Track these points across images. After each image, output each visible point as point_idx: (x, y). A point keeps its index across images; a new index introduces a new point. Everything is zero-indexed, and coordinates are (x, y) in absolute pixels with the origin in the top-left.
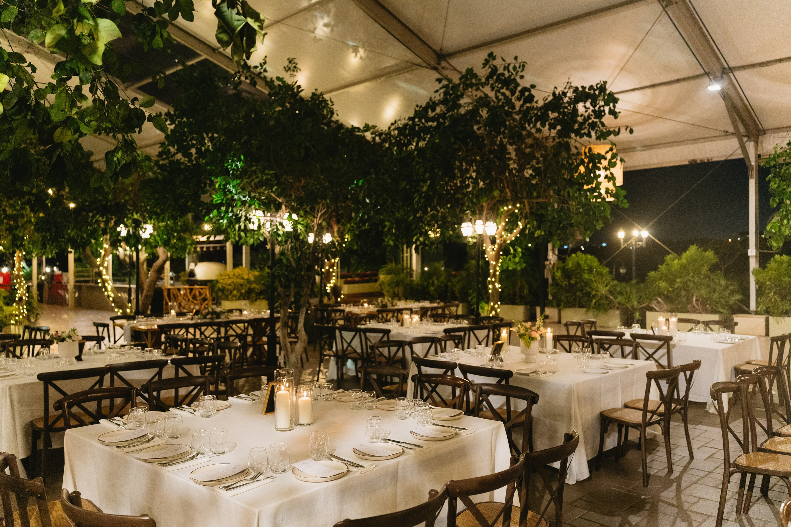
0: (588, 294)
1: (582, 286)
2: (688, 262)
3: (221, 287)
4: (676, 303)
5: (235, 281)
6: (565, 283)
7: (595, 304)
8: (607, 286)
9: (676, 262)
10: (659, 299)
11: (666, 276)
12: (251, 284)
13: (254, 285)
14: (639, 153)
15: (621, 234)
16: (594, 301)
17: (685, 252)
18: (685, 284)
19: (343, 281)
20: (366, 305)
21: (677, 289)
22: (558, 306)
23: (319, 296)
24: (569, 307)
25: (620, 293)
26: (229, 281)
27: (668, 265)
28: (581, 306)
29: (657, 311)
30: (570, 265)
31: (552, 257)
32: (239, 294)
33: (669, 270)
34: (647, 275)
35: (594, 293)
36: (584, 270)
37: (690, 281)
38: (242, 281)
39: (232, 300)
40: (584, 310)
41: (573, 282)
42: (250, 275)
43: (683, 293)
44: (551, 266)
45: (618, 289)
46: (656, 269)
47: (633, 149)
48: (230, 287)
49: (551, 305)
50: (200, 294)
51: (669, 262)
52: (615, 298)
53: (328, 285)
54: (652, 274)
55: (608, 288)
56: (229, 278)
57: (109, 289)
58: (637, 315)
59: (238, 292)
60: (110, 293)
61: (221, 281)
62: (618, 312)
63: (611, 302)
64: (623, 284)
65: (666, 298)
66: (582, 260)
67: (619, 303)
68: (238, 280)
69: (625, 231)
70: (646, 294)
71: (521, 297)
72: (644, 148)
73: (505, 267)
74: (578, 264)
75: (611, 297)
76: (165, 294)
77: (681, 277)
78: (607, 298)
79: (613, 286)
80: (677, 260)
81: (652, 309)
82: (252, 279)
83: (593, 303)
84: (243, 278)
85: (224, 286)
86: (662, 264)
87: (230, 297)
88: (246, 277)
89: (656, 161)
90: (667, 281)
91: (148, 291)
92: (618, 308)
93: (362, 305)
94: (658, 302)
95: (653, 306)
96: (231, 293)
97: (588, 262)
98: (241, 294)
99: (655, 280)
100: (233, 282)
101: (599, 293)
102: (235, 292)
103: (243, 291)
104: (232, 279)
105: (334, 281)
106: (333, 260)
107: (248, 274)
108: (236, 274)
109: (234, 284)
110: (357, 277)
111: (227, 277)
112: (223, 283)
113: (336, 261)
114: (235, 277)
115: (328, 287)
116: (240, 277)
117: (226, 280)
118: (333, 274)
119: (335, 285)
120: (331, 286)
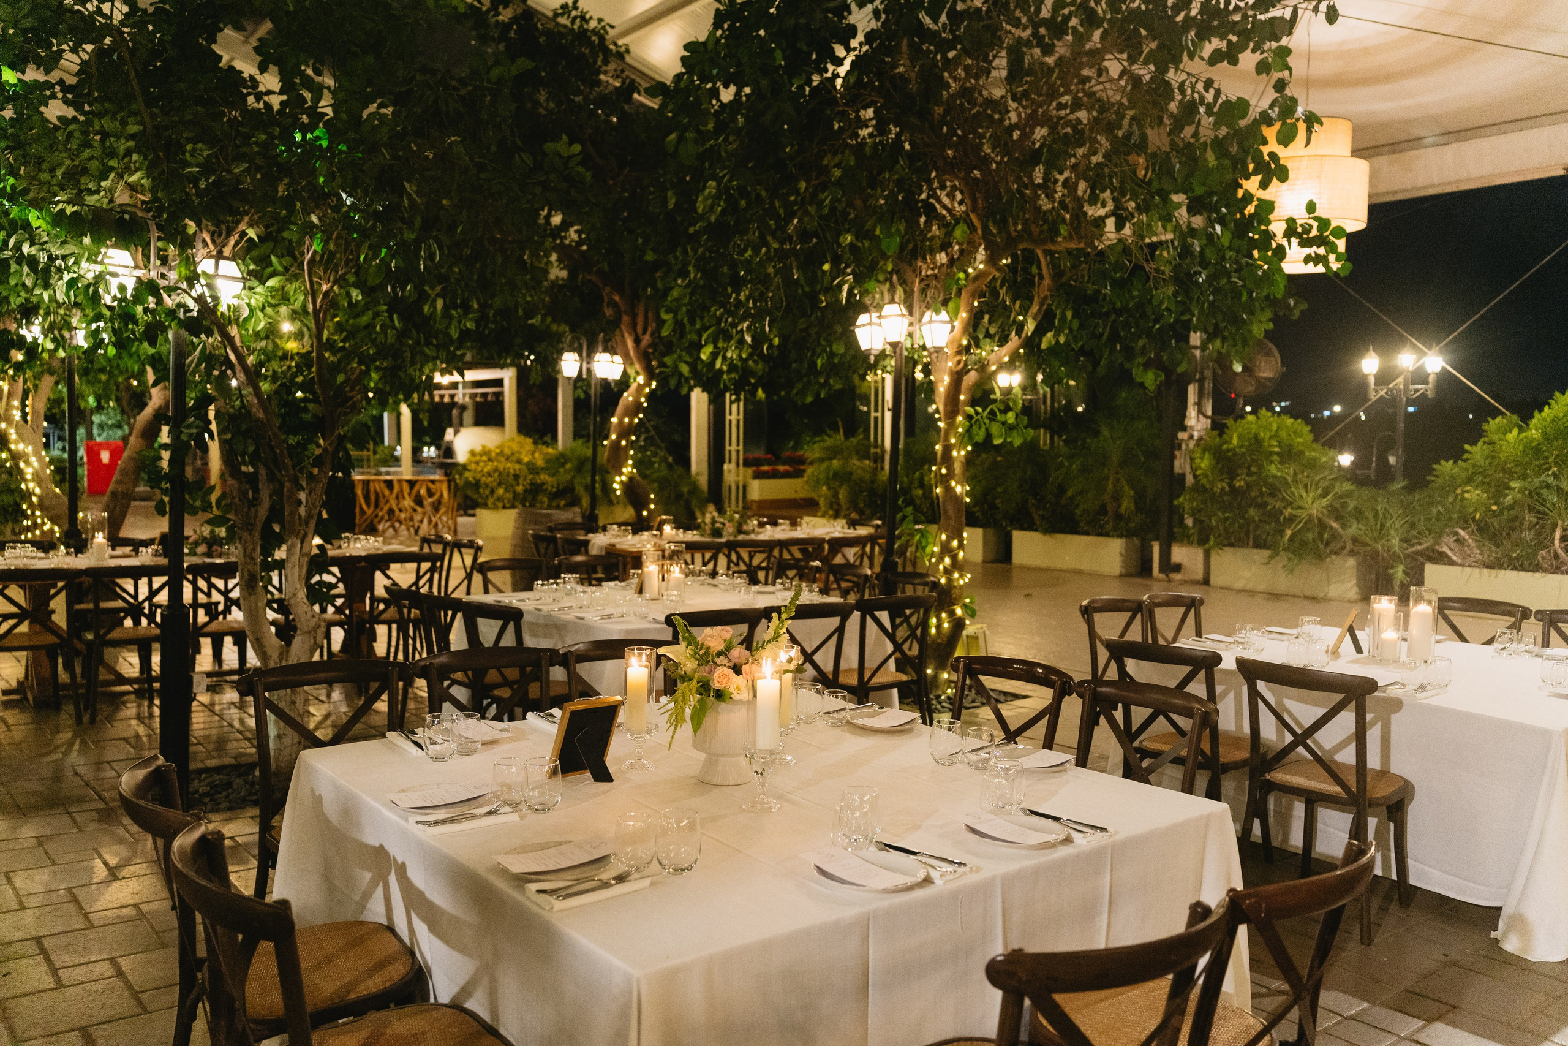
0: (1275, 514)
1: (1262, 494)
2: (1547, 437)
4: (1507, 545)
5: (501, 467)
6: (1221, 486)
7: (1291, 539)
8: (1324, 494)
9: (1513, 435)
10: (1462, 532)
11: (1483, 474)
12: (538, 474)
13: (544, 477)
14: (1431, 150)
15: (1369, 364)
16: (1289, 532)
17: (1541, 410)
18: (1534, 494)
19: (750, 471)
20: (667, 529)
21: (1511, 507)
22: (1203, 541)
23: (585, 501)
24: (1231, 545)
25: (1359, 515)
26: (489, 467)
27: (1491, 443)
28: (1259, 545)
29: (1452, 563)
30: (1235, 441)
31: (1196, 422)
32: (509, 495)
33: (1492, 457)
34: (1431, 471)
35: (1288, 512)
36: (1272, 453)
37: (1548, 486)
38: (517, 466)
39: (496, 508)
40: (1267, 553)
41: (1239, 483)
42: (537, 455)
43: (1529, 518)
44: (1192, 444)
45: (1352, 505)
46: (1457, 455)
47: (1414, 142)
48: (489, 480)
49: (1185, 539)
50: (430, 494)
51: (1495, 438)
52: (1344, 526)
53: (617, 479)
54: (1446, 467)
55: (1325, 502)
56: (490, 460)
57: (29, 477)
58: (1399, 572)
59: (506, 490)
60: (31, 485)
61: (473, 466)
62: (1351, 562)
63: (1335, 536)
64: (1366, 493)
65: (1480, 530)
66: (1267, 428)
67: (1355, 540)
68: (509, 465)
69: (1380, 354)
70: (1428, 520)
71: (1119, 517)
72: (1445, 139)
73: (980, 436)
74: (1257, 440)
75: (1335, 525)
76: (359, 492)
77: (1523, 477)
78: (1323, 526)
79: (1341, 497)
80: (1515, 431)
81: (1440, 558)
82: (540, 463)
83: (1287, 537)
84: (519, 462)
85: (478, 476)
86: (1474, 443)
87: (490, 501)
88: (526, 459)
89: (1475, 173)
90: (1485, 485)
91: (118, 482)
92: (1352, 553)
93: (660, 528)
94: (1459, 541)
95: (1445, 549)
96: (492, 492)
97: (1283, 434)
98: (515, 494)
99: (1454, 483)
100: (496, 470)
101: (1303, 514)
102: (501, 491)
103: (520, 489)
104: (495, 464)
105: (630, 469)
106: (627, 420)
107: (533, 454)
108: (507, 451)
109: (500, 474)
110: (784, 464)
111: (485, 458)
112: (475, 471)
113: (636, 420)
114: (502, 459)
115: (617, 484)
116: (514, 458)
117: (481, 464)
118: (627, 453)
119: (631, 479)
120: (622, 482)
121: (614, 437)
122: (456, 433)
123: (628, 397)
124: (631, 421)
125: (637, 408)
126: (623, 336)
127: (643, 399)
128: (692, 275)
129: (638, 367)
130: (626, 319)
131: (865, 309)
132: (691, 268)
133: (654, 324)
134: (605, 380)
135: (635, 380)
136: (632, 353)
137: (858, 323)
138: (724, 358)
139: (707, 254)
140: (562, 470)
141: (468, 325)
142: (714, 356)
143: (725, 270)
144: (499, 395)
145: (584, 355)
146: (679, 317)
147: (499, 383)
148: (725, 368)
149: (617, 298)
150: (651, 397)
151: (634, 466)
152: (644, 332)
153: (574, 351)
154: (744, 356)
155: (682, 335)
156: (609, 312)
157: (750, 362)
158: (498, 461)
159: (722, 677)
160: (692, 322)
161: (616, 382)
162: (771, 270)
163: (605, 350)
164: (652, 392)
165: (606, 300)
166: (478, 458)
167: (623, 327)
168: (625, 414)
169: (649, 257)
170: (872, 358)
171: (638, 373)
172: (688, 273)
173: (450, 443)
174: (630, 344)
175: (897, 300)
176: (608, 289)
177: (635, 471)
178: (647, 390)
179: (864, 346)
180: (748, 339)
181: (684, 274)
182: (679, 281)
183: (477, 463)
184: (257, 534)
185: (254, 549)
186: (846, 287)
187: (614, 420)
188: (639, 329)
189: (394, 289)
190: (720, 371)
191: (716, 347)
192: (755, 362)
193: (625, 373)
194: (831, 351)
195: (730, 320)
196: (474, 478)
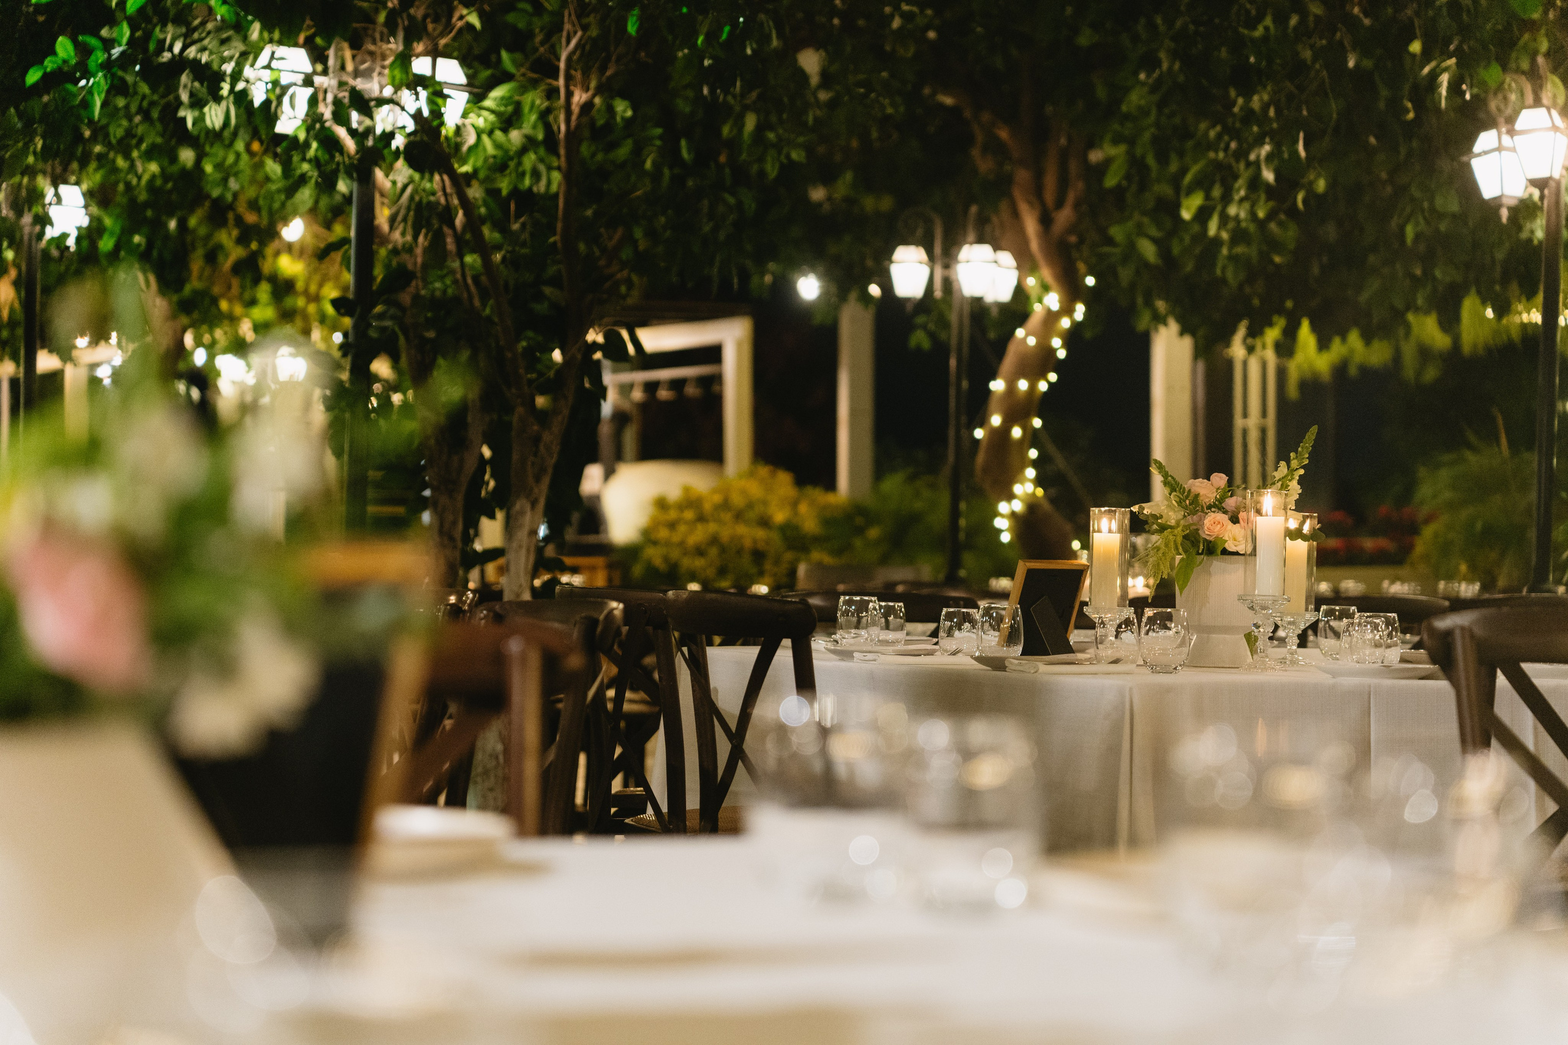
3: (658, 562)
5: (725, 534)
26: (698, 535)
38: (760, 534)
42: (803, 508)
48: (699, 563)
56: (701, 518)
68: (742, 530)
82: (810, 524)
84: (764, 522)
85: (675, 554)
88: (780, 517)
100: (714, 540)
104: (712, 527)
105: (1029, 488)
106: (1023, 385)
107: (795, 504)
108: (737, 500)
109: (723, 550)
110: (1374, 533)
111: (689, 515)
112: (668, 544)
113: (1043, 386)
114: (727, 517)
115: (1003, 522)
116: (752, 515)
117: (682, 528)
118: (1024, 455)
119: (1032, 506)
120: (1013, 515)
121: (996, 420)
122: (609, 473)
123: (1025, 337)
124: (1033, 387)
125: (1043, 360)
126: (1016, 214)
127: (1056, 342)
128: (1165, 66)
129: (1047, 273)
130: (1022, 175)
131: (1489, 123)
132: (1162, 55)
133: (1080, 185)
134: (978, 301)
135: (1040, 301)
136: (1034, 245)
137: (1478, 147)
138: (1224, 219)
139: (1192, 27)
140: (858, 543)
141: (794, 155)
142: (1203, 215)
143: (1224, 53)
144: (712, 386)
145: (938, 250)
146: (1139, 151)
147: (712, 354)
148: (1225, 235)
149: (1003, 134)
150: (1072, 338)
151: (1039, 481)
152: (1060, 204)
153: (916, 243)
154: (1261, 214)
155: (1143, 187)
156: (984, 165)
157: (1273, 226)
158: (719, 521)
159: (1214, 525)
160: (1163, 159)
161: (1002, 307)
162: (1307, 54)
163: (980, 240)
164: (1076, 327)
165: (980, 138)
166: (673, 515)
167: (1017, 193)
168: (1021, 372)
169: (1085, 39)
170: (1504, 214)
171: (1046, 288)
172: (1158, 63)
173: (596, 499)
174: (1031, 226)
175: (1545, 101)
176: (986, 117)
177: (1040, 492)
178: (1065, 323)
179: (1488, 191)
180: (1269, 176)
181: (1150, 62)
182: (1142, 76)
183: (672, 526)
184: (460, 498)
185: (454, 523)
186: (1445, 79)
187: (997, 386)
188: (1049, 196)
189: (712, 91)
190: (1217, 242)
191: (1208, 197)
192: (1281, 224)
193: (1020, 292)
194: (1433, 209)
195: (1233, 145)
196: (666, 559)
